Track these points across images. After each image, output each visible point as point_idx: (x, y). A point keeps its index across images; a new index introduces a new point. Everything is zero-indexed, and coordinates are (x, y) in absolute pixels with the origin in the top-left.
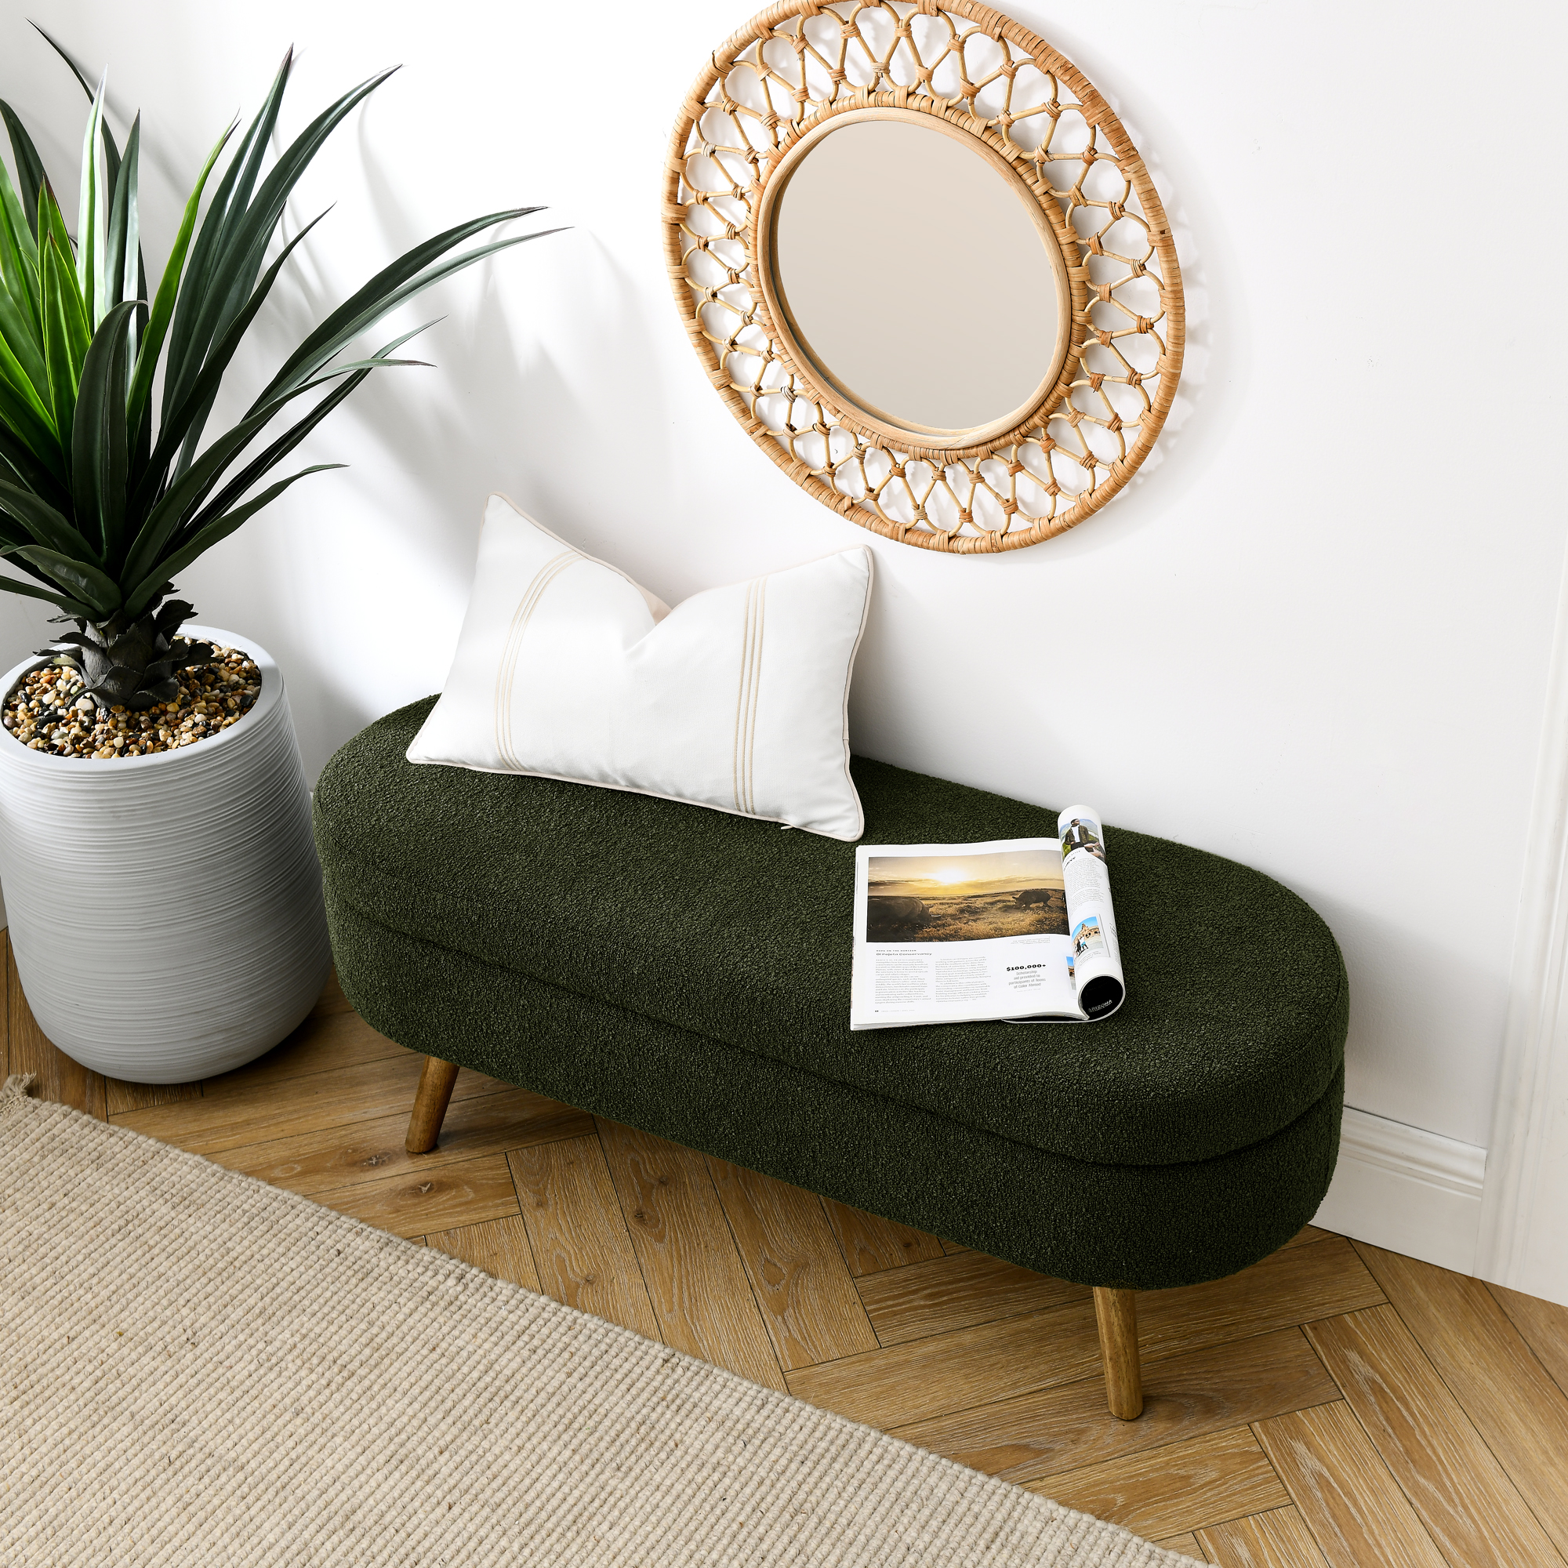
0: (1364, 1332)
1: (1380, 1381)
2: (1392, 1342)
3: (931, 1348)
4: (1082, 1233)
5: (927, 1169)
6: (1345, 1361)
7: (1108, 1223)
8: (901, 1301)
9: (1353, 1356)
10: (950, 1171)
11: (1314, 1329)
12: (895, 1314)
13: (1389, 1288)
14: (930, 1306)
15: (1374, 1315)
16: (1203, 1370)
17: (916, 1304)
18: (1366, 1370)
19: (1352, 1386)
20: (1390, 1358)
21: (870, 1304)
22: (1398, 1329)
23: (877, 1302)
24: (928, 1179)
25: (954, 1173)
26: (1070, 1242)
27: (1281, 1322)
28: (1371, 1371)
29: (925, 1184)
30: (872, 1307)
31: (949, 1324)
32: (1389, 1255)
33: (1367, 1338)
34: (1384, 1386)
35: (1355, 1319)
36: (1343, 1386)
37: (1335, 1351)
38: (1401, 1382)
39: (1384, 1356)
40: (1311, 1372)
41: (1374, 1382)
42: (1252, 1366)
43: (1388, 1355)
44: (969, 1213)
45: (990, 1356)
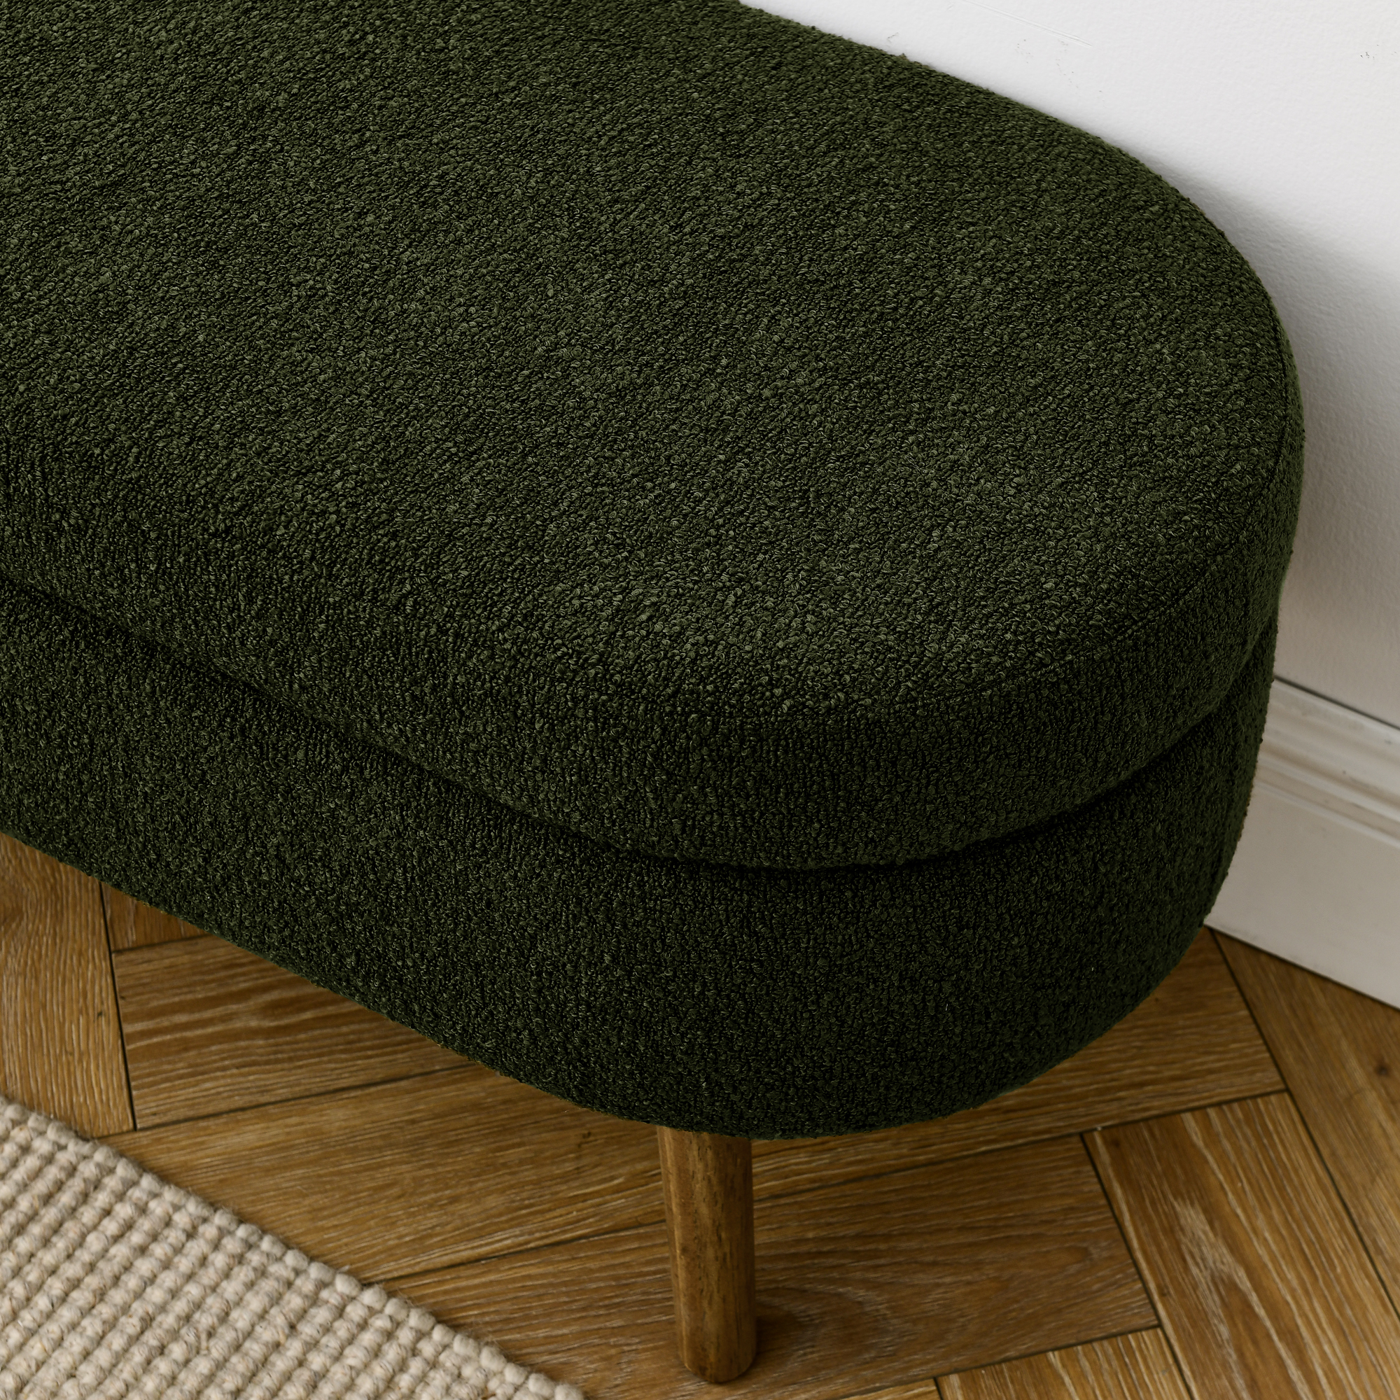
0: (1222, 1158)
1: (1245, 1284)
2: (1282, 1189)
3: (249, 1135)
4: (603, 1010)
5: (246, 818)
6: (1173, 1228)
7: (667, 993)
8: (208, 1014)
9: (1193, 1219)
10: (298, 831)
11: (1113, 1144)
12: (186, 1045)
13: (1289, 1057)
14: (268, 1033)
15: (1249, 1120)
16: (852, 1231)
17: (238, 1024)
18: (1217, 1255)
19: (1182, 1294)
20: (1275, 1230)
21: (135, 1017)
22: (1298, 1156)
23: (152, 1015)
24: (248, 842)
25: (305, 837)
26: (576, 1026)
27: (1042, 1123)
28: (1228, 1258)
29: (242, 852)
30: (139, 1026)
31: (304, 1078)
32: (1299, 977)
33: (1227, 1174)
34: (1254, 1299)
35: (1207, 1127)
36: (1163, 1294)
37: (1153, 1203)
38: (1293, 1292)
39: (1261, 1222)
40: (1095, 1253)
41: (1233, 1287)
42: (963, 1229)
43: (1270, 1219)
44: (342, 929)
45: (380, 1166)
